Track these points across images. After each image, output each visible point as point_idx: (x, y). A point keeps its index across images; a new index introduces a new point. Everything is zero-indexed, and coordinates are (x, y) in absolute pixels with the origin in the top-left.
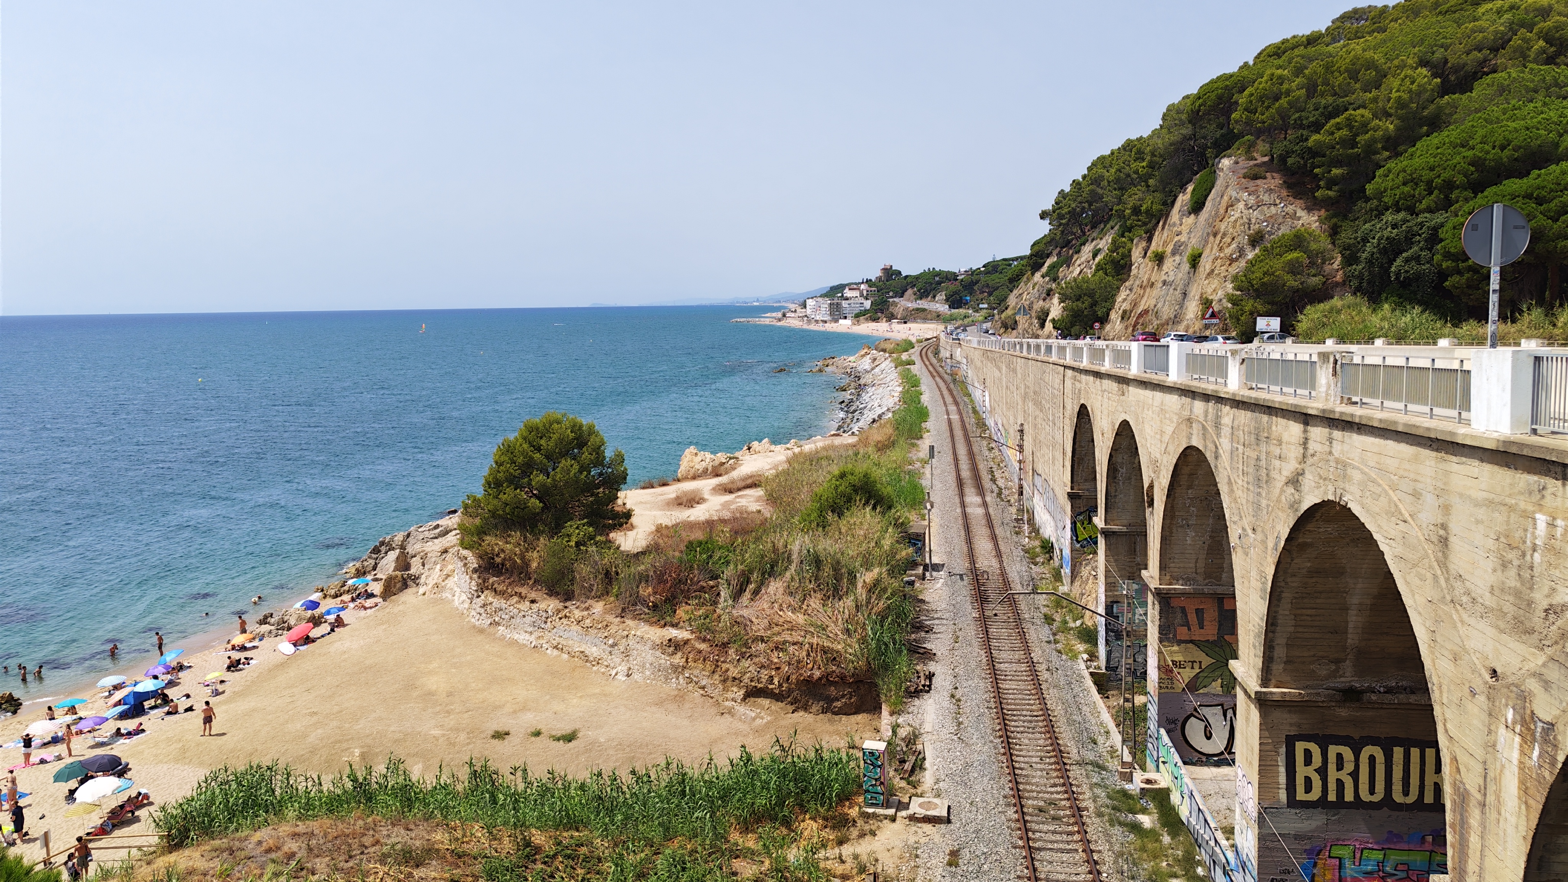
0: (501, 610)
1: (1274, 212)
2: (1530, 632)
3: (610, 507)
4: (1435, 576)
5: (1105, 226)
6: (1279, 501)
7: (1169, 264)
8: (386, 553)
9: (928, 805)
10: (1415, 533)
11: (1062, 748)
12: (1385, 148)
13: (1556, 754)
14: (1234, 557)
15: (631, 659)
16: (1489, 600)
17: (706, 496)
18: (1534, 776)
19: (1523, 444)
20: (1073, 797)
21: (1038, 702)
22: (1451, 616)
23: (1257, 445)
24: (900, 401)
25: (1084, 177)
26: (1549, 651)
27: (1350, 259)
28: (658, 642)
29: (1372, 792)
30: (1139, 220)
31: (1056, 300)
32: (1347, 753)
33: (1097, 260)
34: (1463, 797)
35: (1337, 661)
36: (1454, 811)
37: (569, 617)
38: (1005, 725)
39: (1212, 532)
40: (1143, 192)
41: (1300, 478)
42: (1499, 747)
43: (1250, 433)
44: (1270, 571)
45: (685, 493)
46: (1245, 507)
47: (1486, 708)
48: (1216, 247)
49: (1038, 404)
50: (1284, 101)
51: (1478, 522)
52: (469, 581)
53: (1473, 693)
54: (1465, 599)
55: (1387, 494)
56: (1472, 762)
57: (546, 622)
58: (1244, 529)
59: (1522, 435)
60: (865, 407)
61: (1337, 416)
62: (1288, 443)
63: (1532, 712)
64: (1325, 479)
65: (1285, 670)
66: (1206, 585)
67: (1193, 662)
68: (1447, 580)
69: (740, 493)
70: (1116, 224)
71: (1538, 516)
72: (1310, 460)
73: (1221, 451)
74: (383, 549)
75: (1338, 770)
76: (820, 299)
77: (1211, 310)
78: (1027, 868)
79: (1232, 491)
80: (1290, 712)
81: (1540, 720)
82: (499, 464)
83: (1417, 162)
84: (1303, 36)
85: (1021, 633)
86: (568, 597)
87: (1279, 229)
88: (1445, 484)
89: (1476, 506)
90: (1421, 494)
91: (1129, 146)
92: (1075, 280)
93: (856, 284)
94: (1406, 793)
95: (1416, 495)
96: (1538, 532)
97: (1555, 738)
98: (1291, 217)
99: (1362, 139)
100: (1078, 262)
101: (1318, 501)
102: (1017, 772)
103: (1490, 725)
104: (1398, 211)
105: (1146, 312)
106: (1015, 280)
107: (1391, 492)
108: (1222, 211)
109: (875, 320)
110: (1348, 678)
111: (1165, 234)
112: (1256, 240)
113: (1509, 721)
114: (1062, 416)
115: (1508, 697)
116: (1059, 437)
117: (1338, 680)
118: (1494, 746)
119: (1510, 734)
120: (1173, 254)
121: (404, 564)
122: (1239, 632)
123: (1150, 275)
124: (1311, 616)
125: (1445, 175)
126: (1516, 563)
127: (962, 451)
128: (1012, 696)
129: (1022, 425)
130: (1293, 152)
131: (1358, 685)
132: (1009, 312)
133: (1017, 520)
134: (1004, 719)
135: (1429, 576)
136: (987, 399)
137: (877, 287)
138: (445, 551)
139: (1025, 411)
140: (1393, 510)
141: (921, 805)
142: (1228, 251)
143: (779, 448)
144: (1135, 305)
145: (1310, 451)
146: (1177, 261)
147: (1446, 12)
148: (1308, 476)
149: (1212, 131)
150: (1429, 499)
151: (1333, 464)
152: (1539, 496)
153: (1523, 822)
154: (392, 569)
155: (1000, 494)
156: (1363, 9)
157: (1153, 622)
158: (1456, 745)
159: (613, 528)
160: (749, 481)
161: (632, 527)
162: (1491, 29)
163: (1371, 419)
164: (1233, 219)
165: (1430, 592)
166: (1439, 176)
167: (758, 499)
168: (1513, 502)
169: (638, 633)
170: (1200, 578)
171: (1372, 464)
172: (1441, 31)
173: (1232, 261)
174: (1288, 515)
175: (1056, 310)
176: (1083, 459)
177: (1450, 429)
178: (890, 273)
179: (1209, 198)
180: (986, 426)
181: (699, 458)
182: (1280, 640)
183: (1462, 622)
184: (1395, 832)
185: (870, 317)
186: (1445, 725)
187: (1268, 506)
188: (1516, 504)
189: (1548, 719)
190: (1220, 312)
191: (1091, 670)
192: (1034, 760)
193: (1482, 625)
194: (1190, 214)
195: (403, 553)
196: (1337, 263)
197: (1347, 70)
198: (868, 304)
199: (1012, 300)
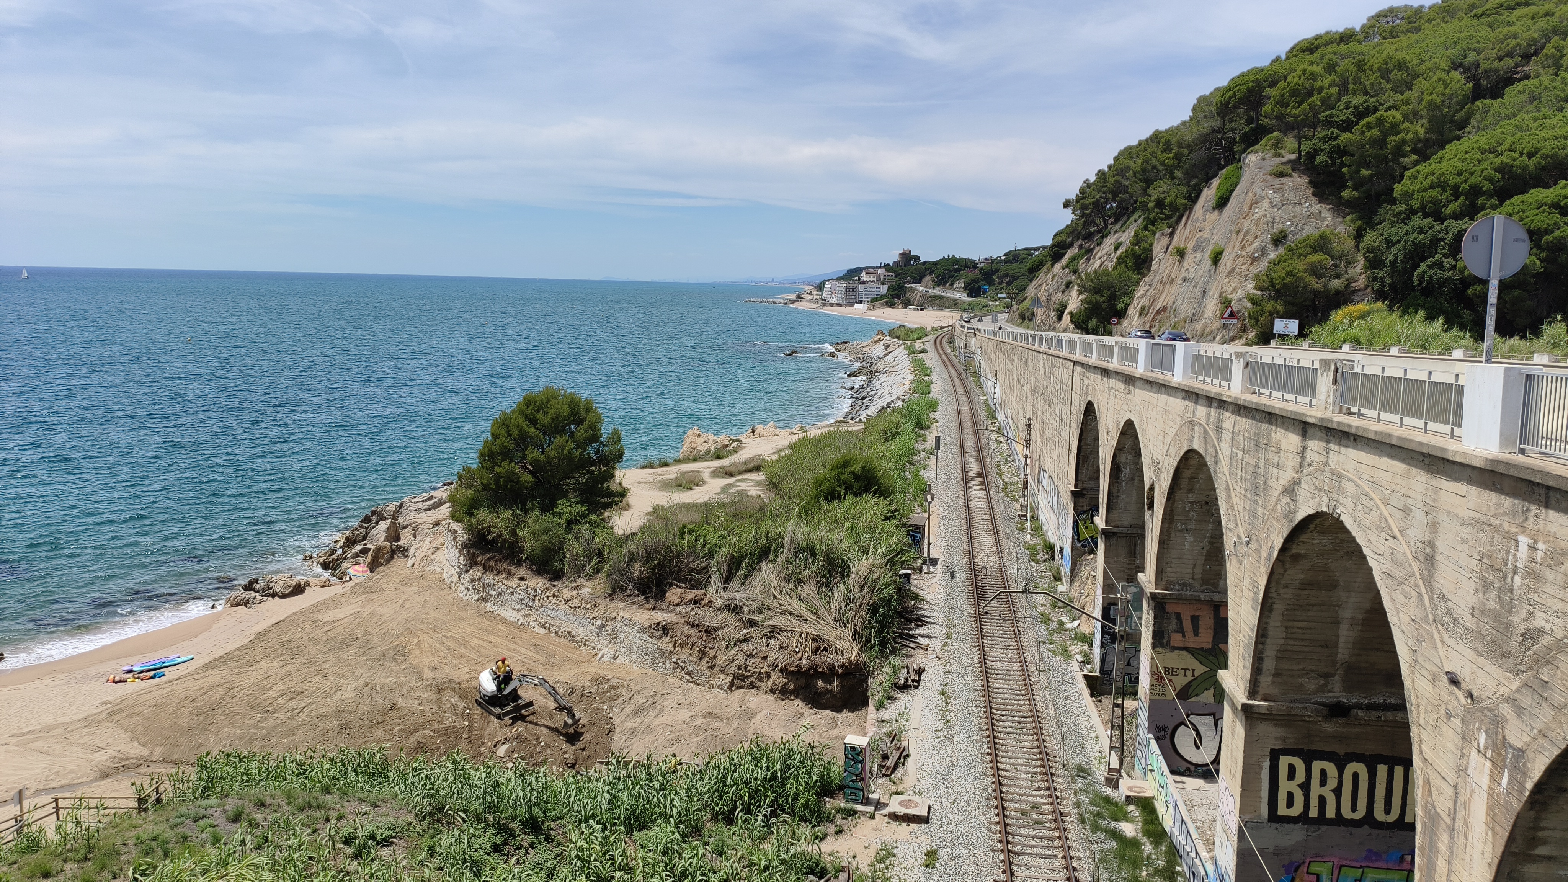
0: (490, 586)
1: (1299, 211)
2: (1508, 655)
3: (605, 486)
4: (1420, 594)
5: (1129, 218)
6: (1274, 510)
7: (1189, 260)
8: (377, 522)
9: (907, 804)
10: (1404, 549)
11: (1049, 751)
12: (1414, 151)
13: (1525, 782)
14: (1228, 565)
15: (618, 641)
16: (1469, 622)
17: (706, 479)
18: (1502, 802)
19: (1510, 464)
20: (1055, 801)
21: (1028, 702)
22: (1432, 637)
23: (1257, 451)
24: (910, 389)
25: (1110, 167)
26: (1524, 677)
27: (1374, 263)
28: (646, 625)
29: (1354, 808)
30: (1162, 213)
31: (1074, 293)
32: (1331, 769)
33: (1119, 252)
34: (1434, 819)
35: (1327, 676)
36: (1423, 834)
37: (557, 597)
38: (993, 724)
39: (1211, 537)
40: (1169, 185)
41: (1296, 487)
42: (1470, 771)
43: (1250, 439)
44: (1263, 581)
45: (684, 474)
46: (1241, 514)
47: (1459, 731)
48: (1238, 244)
49: (1047, 399)
50: (1315, 99)
51: (1463, 541)
52: (458, 555)
53: (1449, 716)
54: (1446, 619)
55: (1378, 508)
56: (1444, 785)
57: (534, 600)
58: (1239, 537)
59: (1510, 456)
60: (875, 394)
61: (1334, 426)
62: (1286, 451)
63: (1504, 737)
64: (1320, 490)
65: (1273, 682)
66: (1203, 591)
67: (1186, 670)
68: (1431, 599)
69: (740, 477)
70: (1140, 217)
71: (1520, 538)
72: (1307, 470)
73: (1221, 456)
74: (374, 518)
75: (1321, 786)
76: (835, 282)
77: (1230, 309)
78: (1004, 872)
79: (1229, 497)
80: (1276, 725)
81: (1511, 746)
82: (495, 436)
83: (1445, 166)
84: (1336, 33)
85: (1016, 631)
86: (556, 576)
87: (1303, 229)
88: (1434, 500)
89: (1462, 525)
90: (1411, 510)
91: (1156, 137)
92: (1095, 272)
93: (873, 268)
94: (1388, 811)
95: (1406, 511)
96: (1519, 555)
97: (1524, 765)
98: (1315, 217)
99: (1392, 140)
100: (1099, 255)
101: (1312, 512)
102: (1001, 773)
103: (1463, 748)
104: (1426, 215)
105: (1164, 309)
106: (1034, 270)
107: (1382, 506)
108: (1246, 209)
109: (891, 305)
110: (1336, 693)
111: (1188, 230)
112: (1279, 240)
113: (1482, 746)
114: (1069, 412)
115: (1482, 721)
116: (1065, 433)
117: (1326, 695)
118: (1466, 770)
119: (1482, 759)
120: (1195, 250)
121: (394, 535)
122: (1230, 641)
123: (1171, 271)
124: (1302, 628)
125: (1473, 180)
126: (1497, 585)
127: (970, 443)
128: (1001, 696)
129: (1030, 419)
130: (1322, 150)
131: (1345, 701)
132: (1027, 303)
133: (1020, 516)
134: (992, 719)
135: (1414, 593)
136: (998, 391)
137: (895, 272)
138: (437, 524)
139: (1034, 406)
140: (1383, 525)
141: (901, 803)
142: (1250, 249)
143: (783, 432)
144: (1154, 301)
145: (1308, 461)
146: (1199, 258)
147: (1481, 16)
148: (1304, 485)
149: (1241, 126)
150: (1419, 515)
151: (1328, 475)
152: (1522, 518)
153: (1489, 849)
154: (383, 539)
155: (1004, 489)
156: (1399, 8)
157: (1147, 626)
158: (1430, 767)
159: (608, 506)
160: (751, 465)
161: (628, 507)
162: (1524, 35)
163: (1366, 430)
164: (1256, 217)
165: (1414, 611)
166: (1466, 181)
167: (759, 483)
168: (1498, 522)
169: (627, 616)
170: (1197, 585)
171: (1366, 477)
172: (1475, 34)
173: (1254, 260)
174: (1283, 525)
175: (1074, 302)
176: (1088, 457)
177: (1441, 445)
178: (907, 258)
179: (1234, 194)
180: (995, 418)
181: (702, 439)
182: (1270, 652)
183: (1443, 642)
184: (1375, 850)
185: (887, 302)
186: (1420, 747)
187: (1264, 514)
188: (1501, 524)
189: (1519, 745)
190: (1239, 311)
191: (1086, 672)
192: (1019, 761)
193: (1462, 647)
194: (1214, 209)
195: (394, 523)
196: (1360, 266)
197: (1379, 69)
198: (884, 289)
199: (1031, 291)
